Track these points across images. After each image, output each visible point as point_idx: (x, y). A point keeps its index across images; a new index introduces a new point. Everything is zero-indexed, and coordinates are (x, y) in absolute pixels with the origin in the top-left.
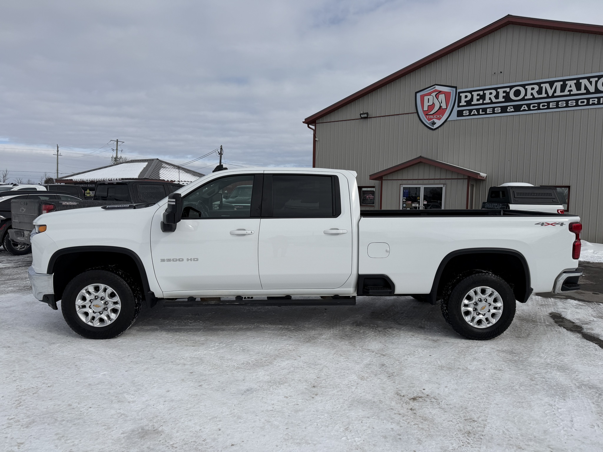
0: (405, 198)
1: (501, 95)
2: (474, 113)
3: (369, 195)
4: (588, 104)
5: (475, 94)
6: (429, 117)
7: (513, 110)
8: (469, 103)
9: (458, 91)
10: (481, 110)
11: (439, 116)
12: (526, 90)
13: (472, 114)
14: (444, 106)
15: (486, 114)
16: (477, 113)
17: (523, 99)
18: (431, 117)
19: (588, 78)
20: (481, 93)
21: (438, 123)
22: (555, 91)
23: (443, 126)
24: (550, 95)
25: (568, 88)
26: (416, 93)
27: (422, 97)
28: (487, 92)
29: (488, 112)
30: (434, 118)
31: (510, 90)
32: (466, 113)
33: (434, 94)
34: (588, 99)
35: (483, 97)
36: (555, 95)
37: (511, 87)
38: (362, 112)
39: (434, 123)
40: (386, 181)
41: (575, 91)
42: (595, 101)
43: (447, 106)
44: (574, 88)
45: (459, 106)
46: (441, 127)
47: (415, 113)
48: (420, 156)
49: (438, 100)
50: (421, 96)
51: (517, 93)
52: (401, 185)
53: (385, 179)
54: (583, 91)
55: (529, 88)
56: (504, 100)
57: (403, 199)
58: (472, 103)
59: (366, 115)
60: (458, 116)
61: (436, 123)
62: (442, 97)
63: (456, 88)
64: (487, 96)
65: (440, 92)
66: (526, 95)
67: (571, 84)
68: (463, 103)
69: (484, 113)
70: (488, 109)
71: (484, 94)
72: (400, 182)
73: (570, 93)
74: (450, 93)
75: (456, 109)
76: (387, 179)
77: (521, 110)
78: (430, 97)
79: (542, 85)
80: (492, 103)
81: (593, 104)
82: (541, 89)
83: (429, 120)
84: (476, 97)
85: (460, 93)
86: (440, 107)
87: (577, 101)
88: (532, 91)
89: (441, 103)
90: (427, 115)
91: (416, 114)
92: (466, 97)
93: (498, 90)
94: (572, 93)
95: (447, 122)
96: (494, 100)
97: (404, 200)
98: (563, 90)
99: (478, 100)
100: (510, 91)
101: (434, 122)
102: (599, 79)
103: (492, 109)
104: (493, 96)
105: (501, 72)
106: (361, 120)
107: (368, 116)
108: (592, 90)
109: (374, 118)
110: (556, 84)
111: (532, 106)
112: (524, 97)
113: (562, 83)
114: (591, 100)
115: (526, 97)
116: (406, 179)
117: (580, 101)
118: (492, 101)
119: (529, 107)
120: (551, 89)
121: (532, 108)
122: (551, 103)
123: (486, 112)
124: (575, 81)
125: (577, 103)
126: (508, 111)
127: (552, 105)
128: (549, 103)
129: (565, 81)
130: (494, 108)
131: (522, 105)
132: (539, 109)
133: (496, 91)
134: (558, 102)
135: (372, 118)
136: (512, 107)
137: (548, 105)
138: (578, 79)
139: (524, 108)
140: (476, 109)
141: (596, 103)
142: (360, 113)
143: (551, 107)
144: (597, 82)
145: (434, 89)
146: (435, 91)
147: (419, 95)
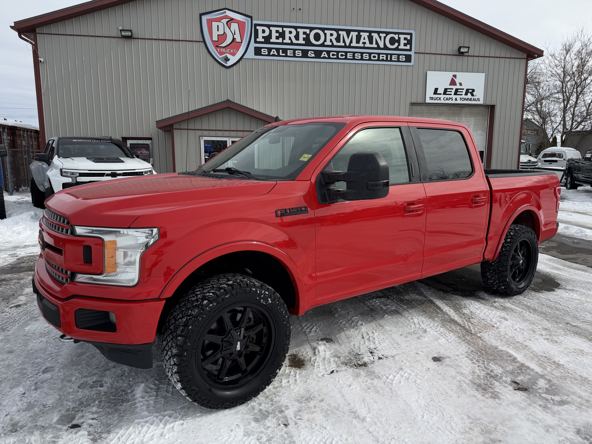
0: (208, 154)
1: (302, 36)
2: (274, 53)
3: (141, 150)
4: (378, 60)
5: (274, 29)
6: (220, 50)
7: (313, 55)
8: (267, 39)
9: (255, 22)
10: (281, 51)
11: (233, 51)
12: (325, 34)
13: (271, 54)
14: (238, 39)
15: (286, 56)
16: (276, 54)
17: (322, 45)
18: (223, 50)
19: (379, 33)
20: (280, 30)
21: (233, 60)
22: (351, 42)
23: (239, 64)
24: (348, 45)
25: (362, 40)
26: (201, 15)
27: (210, 22)
28: (287, 30)
29: (288, 55)
30: (227, 53)
32: (264, 51)
33: (225, 21)
34: (379, 54)
35: (282, 35)
36: (352, 45)
37: (311, 29)
38: (121, 28)
39: (227, 59)
40: (179, 130)
41: (368, 45)
42: (384, 57)
43: (242, 39)
44: (367, 41)
45: (256, 42)
46: (237, 65)
47: (201, 42)
48: (228, 100)
49: (230, 29)
50: (208, 20)
51: (317, 37)
52: (201, 137)
53: (177, 127)
54: (374, 45)
55: (328, 32)
56: (304, 42)
57: (205, 156)
58: (271, 41)
59: (129, 34)
60: (256, 54)
61: (229, 59)
62: (235, 26)
63: (251, 17)
64: (287, 35)
65: (232, 20)
66: (325, 40)
67: (365, 35)
68: (260, 39)
69: (284, 55)
70: (288, 51)
71: (284, 32)
72: (199, 133)
73: (364, 45)
74: (245, 23)
75: (253, 45)
76: (179, 128)
77: (322, 56)
78: (220, 25)
79: (340, 32)
80: (292, 44)
81: (383, 60)
82: (339, 35)
83: (221, 53)
84: (274, 35)
85: (256, 25)
86: (234, 39)
87: (370, 54)
88: (331, 37)
89: (235, 34)
90: (217, 46)
91: (203, 44)
92: (264, 31)
93: (298, 30)
94: (366, 46)
95: (243, 60)
96: (295, 41)
97: (206, 157)
98: (358, 42)
99: (277, 38)
100: (310, 33)
101: (227, 57)
102: (386, 36)
103: (292, 51)
104: (292, 36)
105: (300, 9)
106: (120, 39)
107: (132, 36)
108: (382, 46)
109: (141, 40)
110: (352, 33)
111: (331, 53)
112: (324, 43)
113: (357, 33)
114: (381, 55)
115: (326, 43)
116: (208, 129)
117: (372, 55)
118: (292, 41)
119: (329, 55)
120: (348, 38)
121: (331, 56)
122: (348, 54)
123: (286, 53)
124: (368, 34)
125: (370, 56)
126: (309, 56)
127: (349, 56)
128: (346, 53)
129: (359, 31)
130: (295, 50)
131: (322, 52)
132: (338, 58)
133: (296, 30)
134: (354, 53)
135: (138, 38)
136: (313, 52)
137: (346, 55)
138: (370, 32)
139: (324, 55)
140: (276, 49)
141: (385, 59)
142: (118, 29)
143: (348, 57)
144: (385, 38)
145: (225, 14)
146: (226, 17)
147: (204, 18)
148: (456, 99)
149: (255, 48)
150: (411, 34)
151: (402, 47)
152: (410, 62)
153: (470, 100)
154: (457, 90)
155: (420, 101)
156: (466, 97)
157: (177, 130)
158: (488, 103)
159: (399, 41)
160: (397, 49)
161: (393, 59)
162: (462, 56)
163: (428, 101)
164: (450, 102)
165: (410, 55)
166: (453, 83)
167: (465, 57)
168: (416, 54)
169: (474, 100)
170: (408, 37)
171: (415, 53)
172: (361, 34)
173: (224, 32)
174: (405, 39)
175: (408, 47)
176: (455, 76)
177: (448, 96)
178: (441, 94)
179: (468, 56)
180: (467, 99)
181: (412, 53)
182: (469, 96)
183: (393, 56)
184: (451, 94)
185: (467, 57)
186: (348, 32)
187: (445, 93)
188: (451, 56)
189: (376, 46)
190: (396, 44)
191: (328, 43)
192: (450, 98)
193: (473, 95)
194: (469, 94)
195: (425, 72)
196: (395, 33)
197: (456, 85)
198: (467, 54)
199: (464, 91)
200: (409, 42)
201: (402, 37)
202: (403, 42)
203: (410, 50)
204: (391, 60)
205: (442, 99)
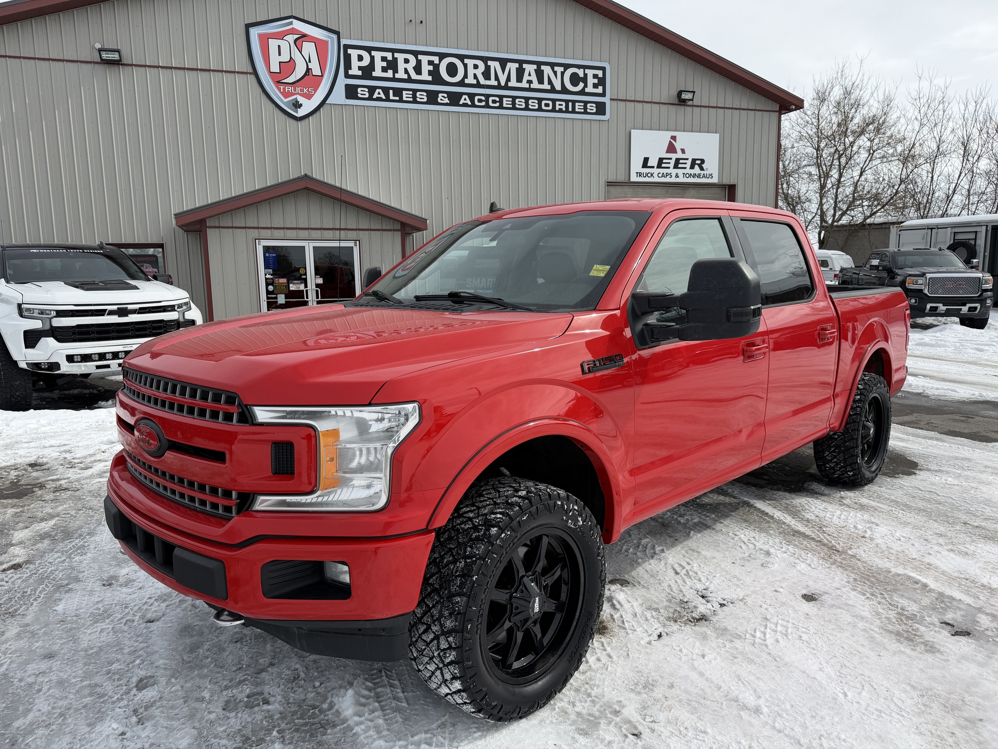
0: (271, 270)
1: (426, 68)
2: (379, 96)
4: (553, 110)
5: (378, 55)
6: (284, 89)
7: (446, 101)
8: (367, 72)
9: (344, 42)
10: (391, 92)
11: (308, 91)
12: (465, 66)
13: (375, 97)
14: (316, 71)
15: (401, 101)
16: (384, 97)
17: (461, 84)
18: (290, 89)
19: (552, 65)
20: (389, 56)
21: (308, 106)
22: (508, 79)
23: (318, 113)
24: (503, 84)
25: (526, 78)
26: (248, 26)
27: (264, 40)
28: (400, 57)
29: (404, 99)
30: (296, 94)
31: (440, 61)
32: (363, 92)
33: (291, 38)
34: (554, 101)
35: (392, 65)
36: (510, 84)
37: (442, 56)
38: (98, 46)
39: (297, 105)
40: (217, 230)
41: (535, 85)
42: (562, 105)
43: (322, 70)
44: (534, 78)
45: (347, 76)
46: (315, 116)
47: (250, 73)
48: (306, 175)
49: (301, 53)
50: (261, 36)
51: (452, 70)
52: (257, 241)
53: (213, 225)
54: (546, 86)
55: (470, 63)
56: (430, 78)
57: (266, 275)
58: (374, 74)
59: (116, 56)
60: (348, 96)
61: (301, 105)
62: (309, 48)
63: (337, 33)
64: (401, 66)
65: (304, 36)
66: (466, 76)
67: (530, 68)
68: (354, 71)
69: (397, 98)
70: (404, 92)
71: (395, 60)
72: (254, 233)
73: (530, 86)
74: (327, 42)
75: (342, 81)
76: (217, 225)
77: (461, 103)
78: (284, 44)
79: (490, 63)
80: (409, 80)
81: (560, 111)
82: (488, 68)
83: (286, 95)
84: (379, 64)
85: (347, 47)
86: (308, 70)
87: (540, 100)
88: (474, 71)
89: (310, 62)
90: (279, 82)
91: (253, 77)
92: (360, 58)
93: (420, 57)
94: (532, 86)
95: (325, 106)
96: (414, 76)
97: (268, 276)
98: (519, 79)
99: (384, 70)
100: (440, 63)
101: (297, 102)
102: (565, 70)
103: (411, 93)
104: (410, 67)
105: (421, 22)
106: (96, 66)
107: (120, 60)
108: (558, 87)
109: (138, 68)
110: (509, 65)
111: (477, 98)
112: (463, 80)
113: (517, 65)
114: (557, 103)
115: (467, 81)
116: (269, 226)
117: (544, 102)
118: (409, 76)
119: (472, 100)
120: (503, 72)
121: (477, 103)
122: (505, 99)
123: (401, 96)
124: (535, 67)
125: (540, 104)
126: (439, 101)
127: (506, 102)
128: (501, 97)
129: (521, 62)
130: (415, 91)
131: (460, 95)
132: (487, 106)
133: (417, 58)
134: (514, 98)
135: (132, 65)
136: (446, 95)
137: (501, 102)
138: (539, 64)
139: (465, 100)
140: (383, 88)
141: (564, 109)
142: (93, 47)
143: (505, 105)
144: (563, 73)
145: (290, 27)
146: (293, 31)
147: (254, 32)
148: (677, 176)
149: (347, 86)
150: (603, 69)
151: (590, 89)
152: (604, 114)
153: (699, 176)
154: (677, 161)
155: (621, 178)
156: (692, 172)
157: (213, 230)
158: (726, 181)
159: (585, 80)
160: (582, 93)
161: (577, 110)
162: (684, 105)
163: (634, 178)
164: (667, 180)
165: (604, 103)
166: (671, 149)
167: (688, 108)
168: (612, 101)
169: (704, 176)
170: (600, 73)
171: (611, 99)
172: (525, 66)
173: (291, 57)
174: (595, 76)
175: (600, 90)
176: (674, 138)
177: (665, 171)
178: (653, 167)
179: (693, 106)
180: (694, 176)
181: (606, 100)
182: (697, 170)
183: (577, 104)
184: (669, 168)
185: (691, 108)
186: (503, 63)
187: (659, 166)
188: (666, 106)
189: (549, 87)
190: (581, 85)
191: (470, 80)
192: (667, 174)
193: (702, 169)
194: (697, 167)
195: (627, 130)
196: (579, 67)
197: (675, 152)
198: (690, 103)
199: (689, 162)
200: (602, 82)
201: (590, 73)
202: (591, 81)
203: (603, 95)
204: (574, 111)
205: (656, 176)
